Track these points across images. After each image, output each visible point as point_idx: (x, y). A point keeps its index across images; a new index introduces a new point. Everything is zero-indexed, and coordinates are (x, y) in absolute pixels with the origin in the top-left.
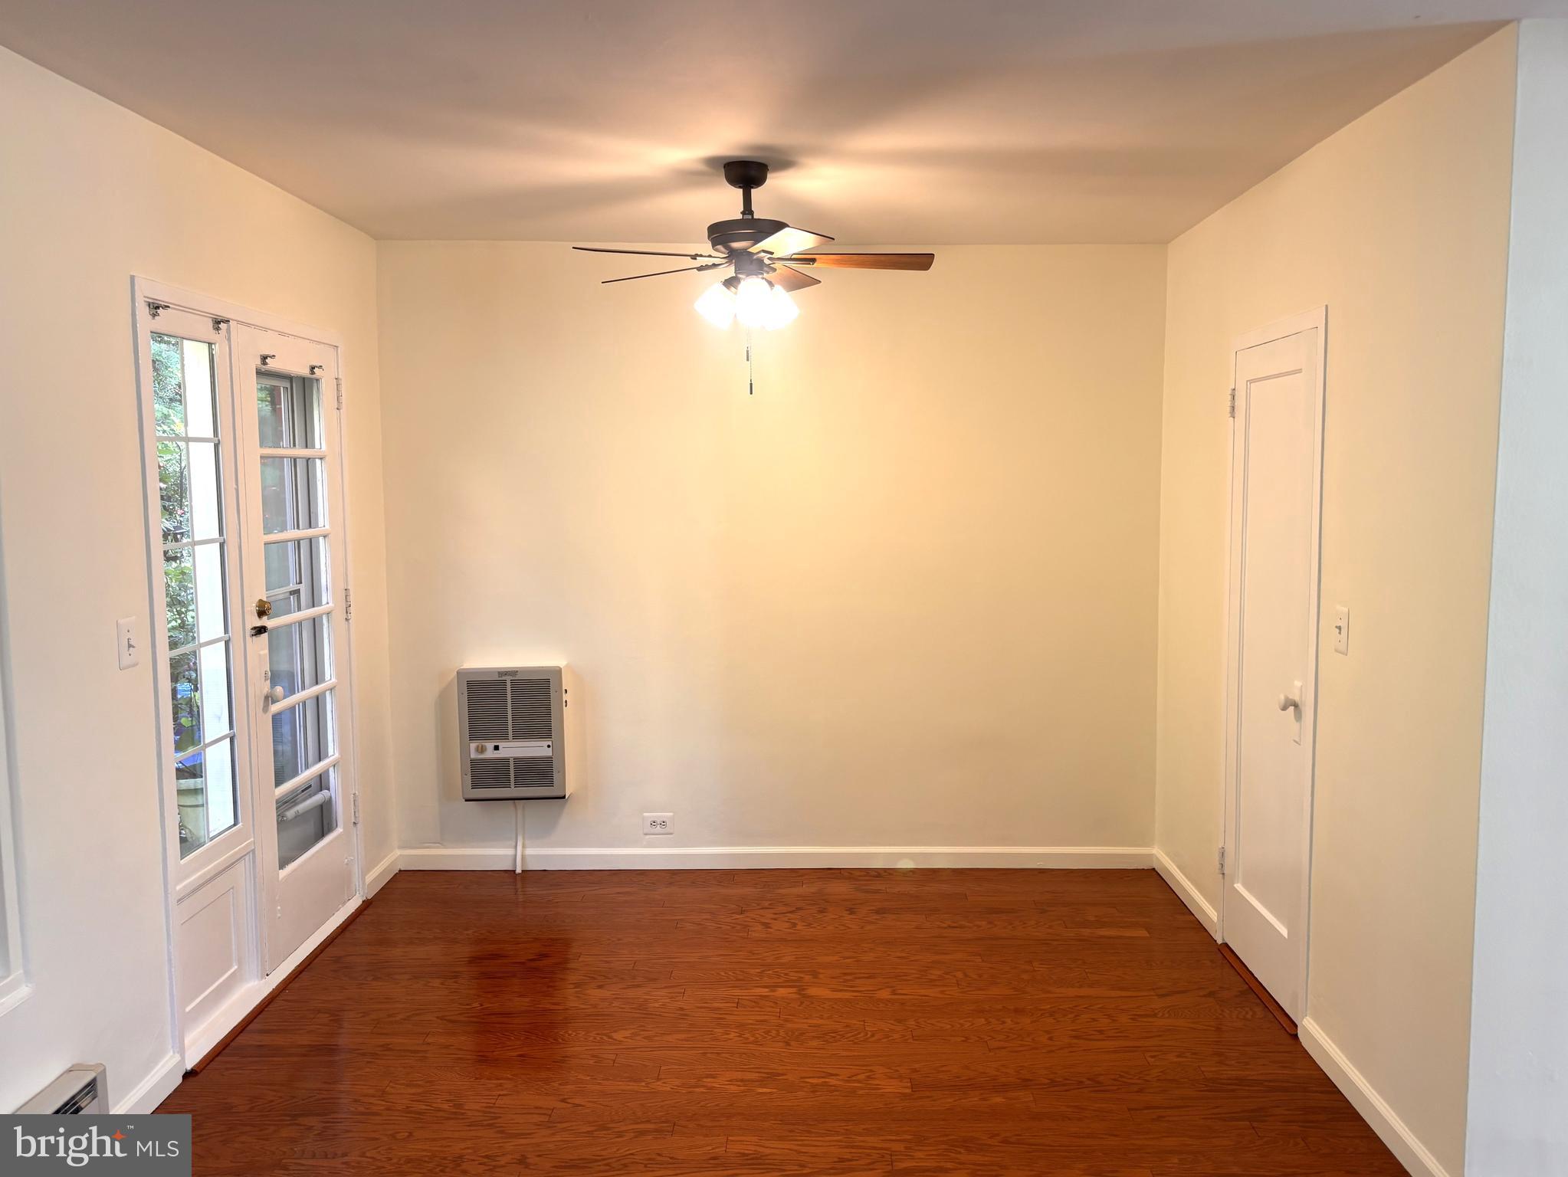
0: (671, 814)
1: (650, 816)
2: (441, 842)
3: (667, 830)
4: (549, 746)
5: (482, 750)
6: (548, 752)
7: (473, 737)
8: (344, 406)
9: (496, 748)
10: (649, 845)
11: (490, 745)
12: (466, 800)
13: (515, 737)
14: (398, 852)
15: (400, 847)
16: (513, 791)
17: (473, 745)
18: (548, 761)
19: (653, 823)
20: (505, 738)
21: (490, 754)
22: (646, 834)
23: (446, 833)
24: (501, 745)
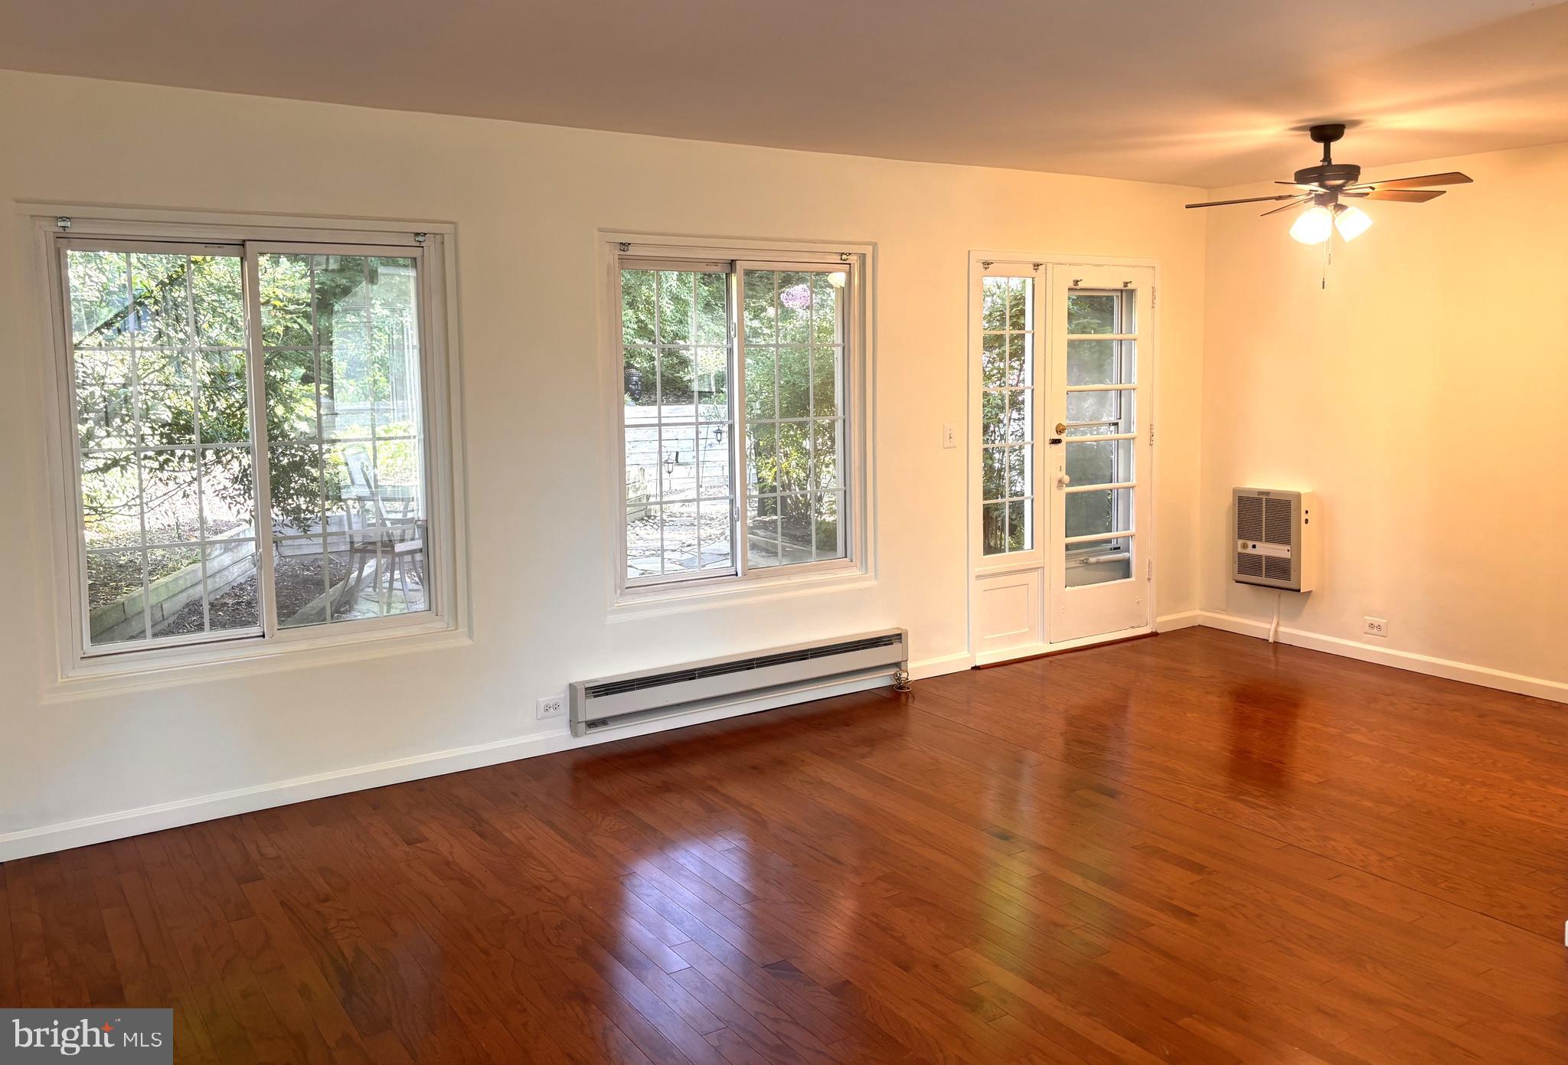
0: (1385, 621)
1: (1370, 619)
2: (1225, 611)
3: (1381, 633)
4: (1288, 550)
5: (1245, 546)
6: (1288, 555)
7: (1240, 537)
8: (1156, 306)
9: (1254, 546)
10: (1368, 642)
11: (1250, 543)
12: (1237, 582)
13: (1267, 541)
14: (1199, 612)
15: (1201, 609)
16: (1264, 580)
17: (1240, 542)
18: (1288, 561)
19: (1371, 626)
20: (1260, 540)
21: (1250, 551)
22: (1366, 633)
23: (1229, 607)
24: (1257, 544)
